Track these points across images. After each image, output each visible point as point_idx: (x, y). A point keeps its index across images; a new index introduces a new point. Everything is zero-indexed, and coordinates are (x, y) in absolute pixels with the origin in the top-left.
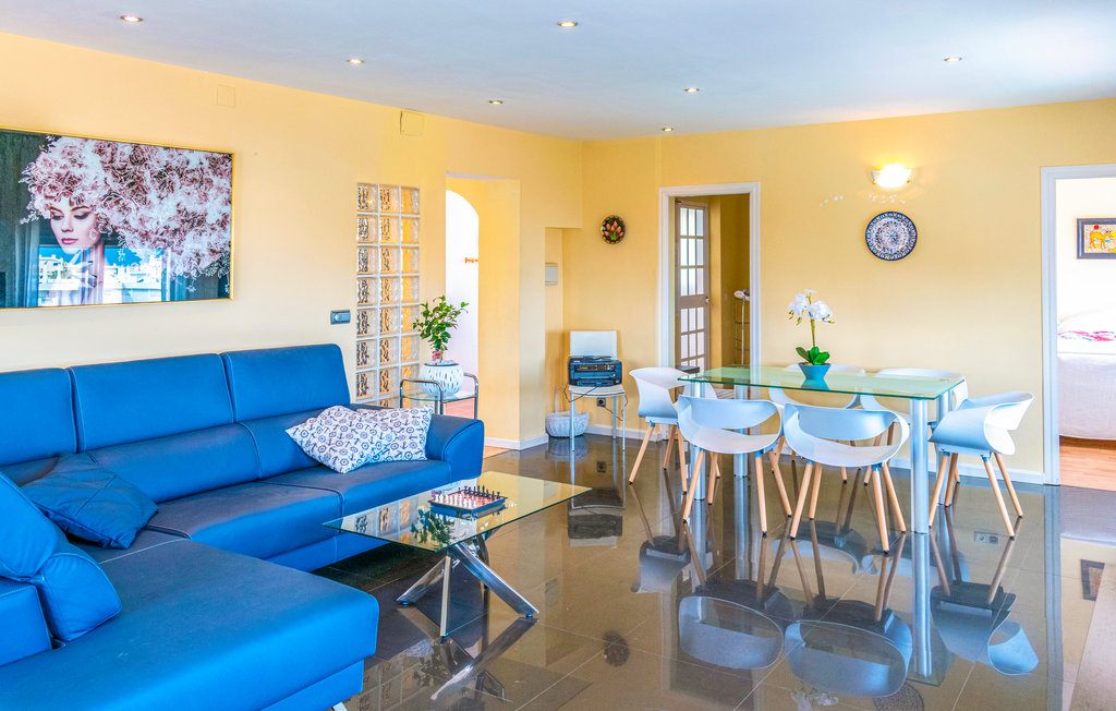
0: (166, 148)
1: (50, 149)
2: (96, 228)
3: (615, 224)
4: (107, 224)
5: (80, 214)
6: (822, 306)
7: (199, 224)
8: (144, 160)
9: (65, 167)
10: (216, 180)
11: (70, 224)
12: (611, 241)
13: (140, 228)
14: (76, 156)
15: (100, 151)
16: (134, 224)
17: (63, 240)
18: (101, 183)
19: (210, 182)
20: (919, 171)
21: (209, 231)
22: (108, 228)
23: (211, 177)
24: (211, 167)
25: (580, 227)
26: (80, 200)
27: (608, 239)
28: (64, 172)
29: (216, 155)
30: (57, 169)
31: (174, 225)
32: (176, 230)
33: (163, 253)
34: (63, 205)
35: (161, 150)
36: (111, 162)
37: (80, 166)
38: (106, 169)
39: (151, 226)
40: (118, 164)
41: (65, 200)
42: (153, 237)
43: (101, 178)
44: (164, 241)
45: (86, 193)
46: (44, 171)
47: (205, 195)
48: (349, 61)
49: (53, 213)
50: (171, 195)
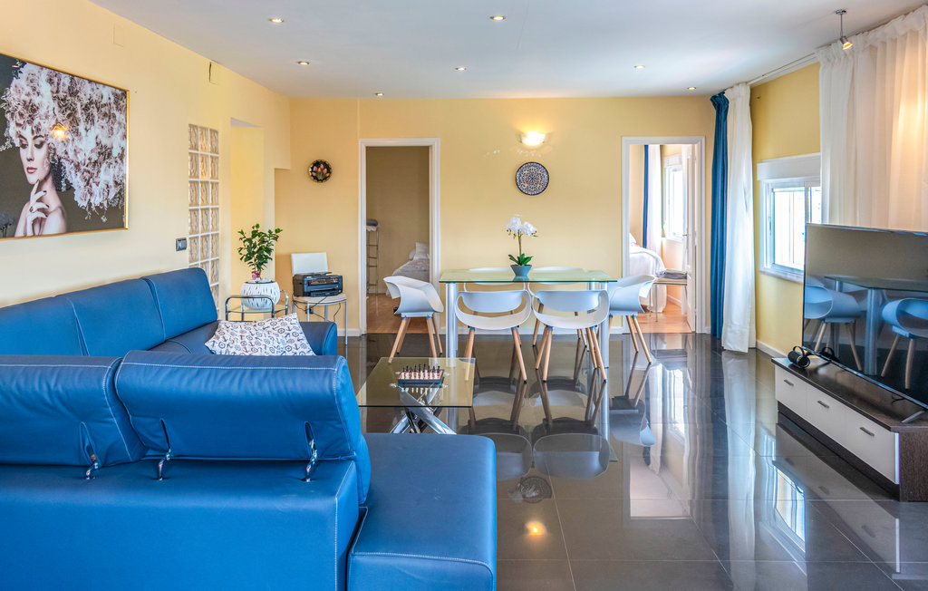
0: (90, 81)
1: (19, 74)
2: (48, 158)
3: (322, 166)
4: (54, 154)
5: (38, 143)
6: (529, 225)
7: (108, 157)
8: (77, 92)
9: (28, 95)
10: (117, 114)
11: (32, 153)
12: (318, 180)
13: (74, 159)
14: (35, 84)
15: (51, 80)
16: (71, 154)
17: (28, 169)
18: (51, 113)
19: (114, 116)
20: (549, 136)
21: (114, 163)
22: (56, 158)
23: (115, 112)
24: (116, 102)
25: (288, 167)
26: (38, 130)
27: (315, 178)
28: (27, 99)
29: (118, 91)
30: (23, 97)
31: (95, 157)
32: (96, 162)
33: (88, 184)
34: (27, 133)
35: (87, 82)
36: (57, 92)
37: (38, 94)
38: (54, 98)
39: (81, 158)
40: (61, 95)
41: (29, 128)
42: (82, 168)
43: (51, 109)
44: (89, 172)
45: (42, 122)
46: (16, 97)
47: (112, 128)
48: (271, 20)
49: (21, 141)
50: (92, 128)
